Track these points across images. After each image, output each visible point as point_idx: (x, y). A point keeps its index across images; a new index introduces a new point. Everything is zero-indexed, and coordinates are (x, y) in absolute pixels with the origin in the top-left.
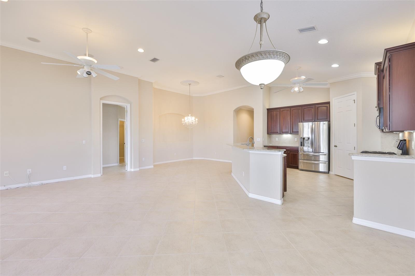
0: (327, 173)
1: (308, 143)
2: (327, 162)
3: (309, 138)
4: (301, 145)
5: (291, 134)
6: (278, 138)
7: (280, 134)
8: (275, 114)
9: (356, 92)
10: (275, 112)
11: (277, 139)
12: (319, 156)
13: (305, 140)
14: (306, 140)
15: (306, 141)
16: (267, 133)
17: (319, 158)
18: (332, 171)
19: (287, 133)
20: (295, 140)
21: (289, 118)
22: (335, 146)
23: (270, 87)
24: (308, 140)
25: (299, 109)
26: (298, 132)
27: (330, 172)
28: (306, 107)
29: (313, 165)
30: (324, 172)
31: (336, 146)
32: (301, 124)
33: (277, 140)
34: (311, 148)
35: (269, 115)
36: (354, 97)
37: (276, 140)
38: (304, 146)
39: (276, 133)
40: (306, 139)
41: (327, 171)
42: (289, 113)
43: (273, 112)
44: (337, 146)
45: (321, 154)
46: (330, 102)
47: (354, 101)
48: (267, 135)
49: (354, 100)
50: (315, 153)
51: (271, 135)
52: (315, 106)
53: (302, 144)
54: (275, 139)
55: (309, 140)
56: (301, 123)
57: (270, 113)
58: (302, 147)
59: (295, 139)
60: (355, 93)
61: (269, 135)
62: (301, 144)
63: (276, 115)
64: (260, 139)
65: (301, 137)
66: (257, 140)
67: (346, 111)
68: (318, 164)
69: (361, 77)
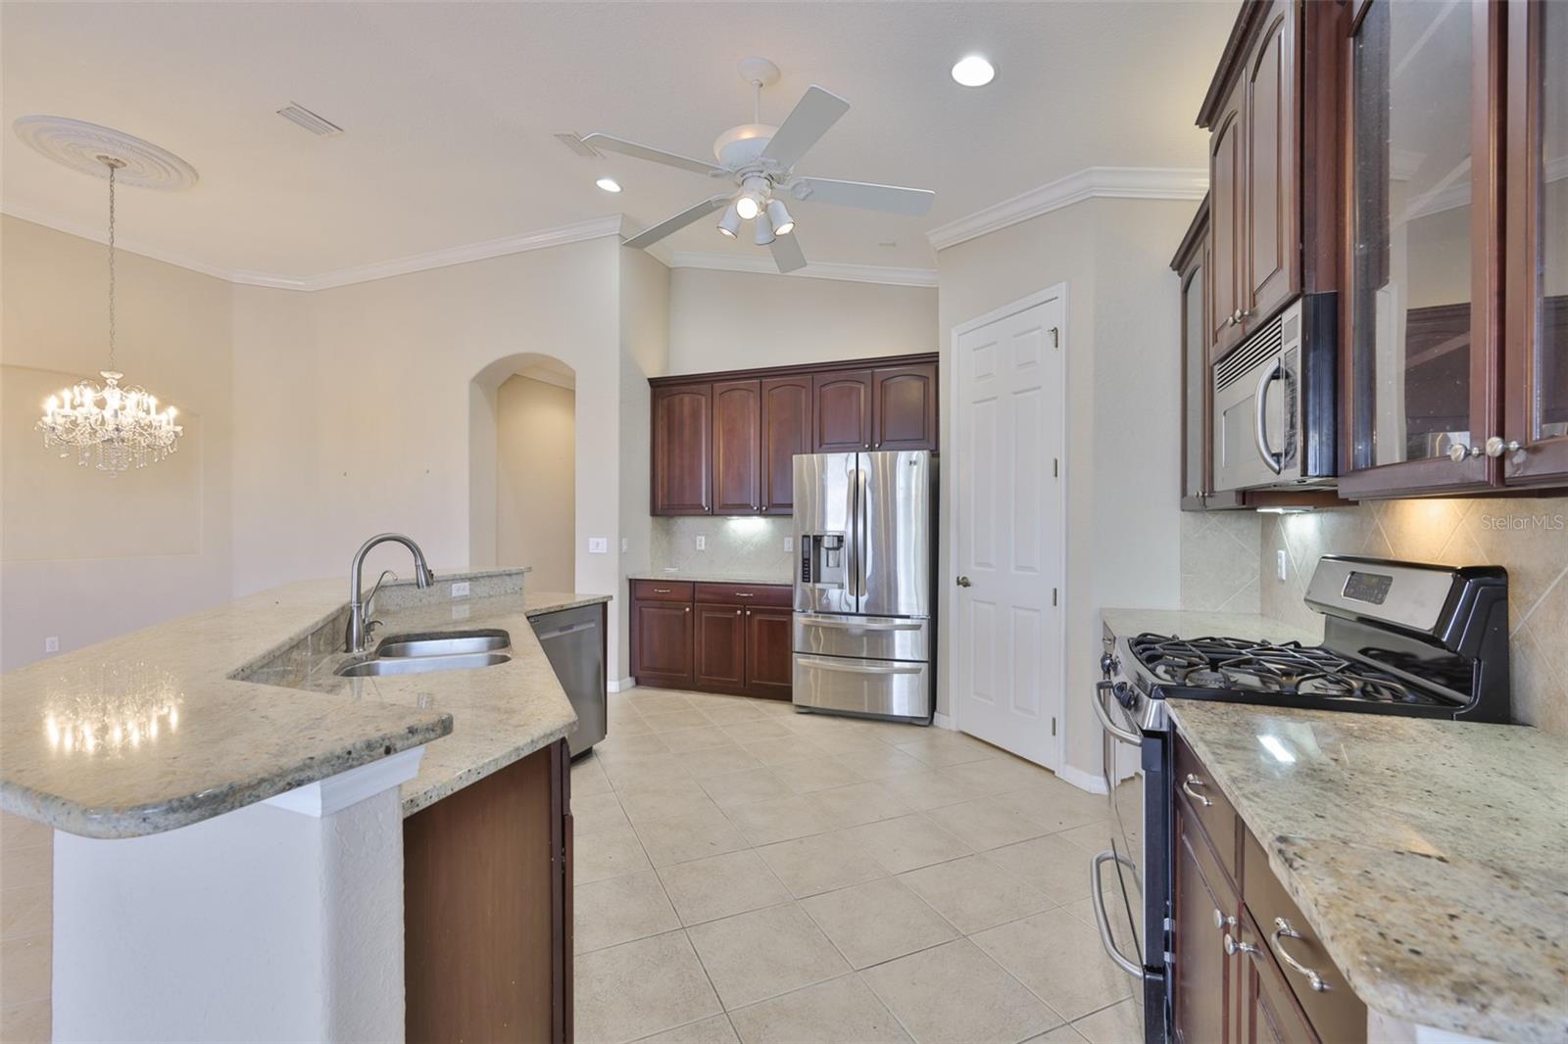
0: (922, 723)
1: (838, 566)
2: (925, 667)
3: (840, 539)
4: (806, 578)
5: (761, 514)
6: (707, 536)
7: (713, 514)
8: (687, 410)
9: (1064, 285)
10: (687, 399)
11: (701, 542)
12: (886, 636)
13: (823, 552)
14: (828, 549)
15: (830, 552)
16: (649, 513)
17: (891, 646)
18: (948, 715)
19: (743, 510)
20: (786, 549)
21: (753, 432)
22: (959, 583)
23: (670, 269)
24: (838, 548)
25: (803, 387)
26: (791, 506)
27: (936, 714)
28: (831, 376)
29: (865, 683)
30: (907, 720)
31: (966, 584)
32: (801, 462)
33: (703, 547)
34: (851, 594)
35: (660, 412)
36: (1055, 315)
37: (698, 548)
38: (818, 580)
39: (695, 510)
40: (827, 542)
41: (924, 713)
42: (753, 404)
43: (677, 399)
44: (970, 580)
45: (898, 621)
46: (936, 355)
47: (1053, 335)
48: (648, 518)
49: (1055, 330)
50: (875, 622)
51: (672, 521)
52: (872, 374)
53: (809, 570)
54: (695, 542)
55: (842, 549)
56: (804, 456)
57: (665, 402)
58: (811, 584)
59: (786, 539)
60: (1060, 289)
61: (660, 520)
62: (804, 571)
63: (695, 416)
64: (605, 540)
65: (803, 533)
66: (592, 549)
67: (1016, 393)
68: (884, 679)
69: (1094, 197)
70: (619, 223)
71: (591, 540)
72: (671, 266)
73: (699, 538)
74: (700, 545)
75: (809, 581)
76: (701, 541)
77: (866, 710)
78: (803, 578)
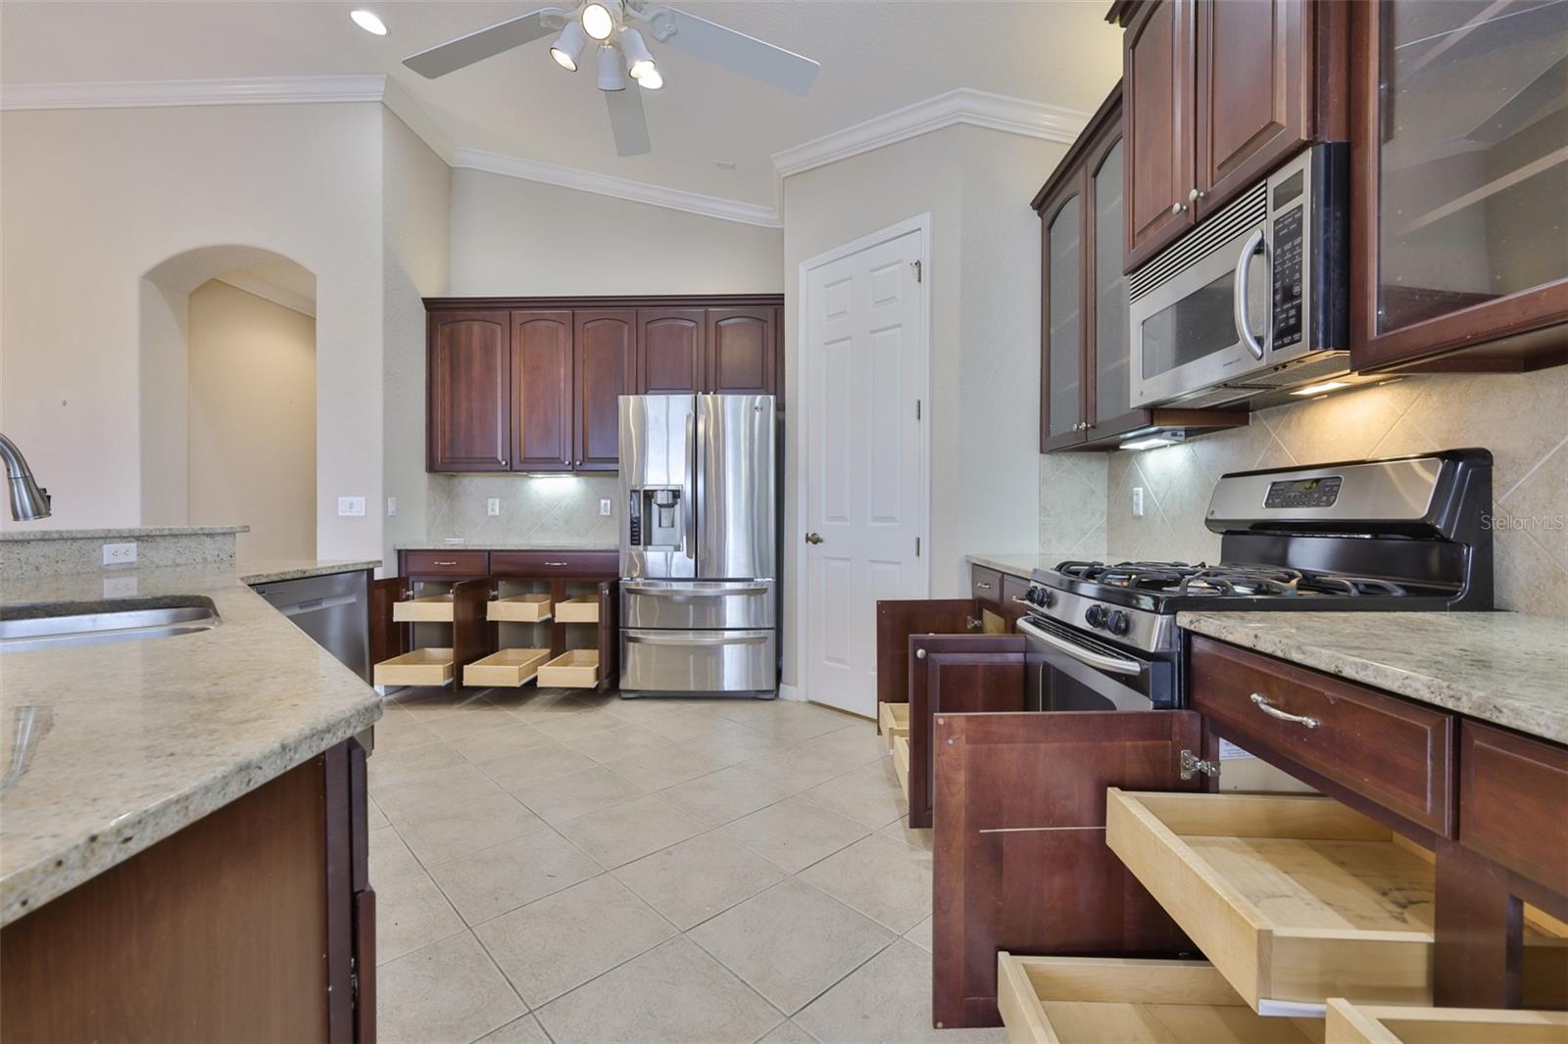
0: (767, 697)
1: (673, 526)
2: (772, 634)
3: (676, 494)
4: (635, 540)
5: (575, 470)
6: (502, 498)
7: (511, 469)
8: (476, 341)
9: (927, 215)
10: (476, 327)
11: (495, 507)
12: (717, 601)
13: (655, 508)
14: (661, 506)
15: (663, 510)
16: (424, 468)
17: (720, 615)
18: (796, 685)
19: (550, 465)
20: (603, 513)
21: (563, 371)
22: (808, 539)
23: (450, 168)
24: (672, 506)
25: (626, 323)
26: (616, 460)
27: (781, 685)
28: (660, 312)
30: (753, 695)
31: (816, 540)
32: (629, 403)
33: (497, 512)
34: (689, 556)
35: (439, 340)
36: (919, 247)
37: (490, 513)
38: (649, 542)
39: (486, 465)
40: (662, 498)
41: (767, 683)
42: (563, 336)
43: (463, 326)
44: (821, 536)
45: (728, 586)
47: (916, 271)
48: (422, 476)
49: (918, 264)
50: (704, 586)
51: (455, 481)
52: (706, 313)
53: (639, 533)
54: (486, 506)
55: (677, 507)
56: (631, 397)
57: (447, 329)
58: (641, 547)
59: (603, 502)
60: (924, 220)
61: (439, 478)
62: (632, 532)
63: (488, 349)
64: (363, 499)
65: (631, 488)
66: (343, 510)
67: (872, 332)
68: (715, 652)
69: (960, 123)
70: (381, 87)
71: (340, 499)
72: (453, 166)
73: (490, 501)
74: (493, 510)
75: (639, 544)
76: (493, 504)
77: (692, 688)
78: (632, 540)
